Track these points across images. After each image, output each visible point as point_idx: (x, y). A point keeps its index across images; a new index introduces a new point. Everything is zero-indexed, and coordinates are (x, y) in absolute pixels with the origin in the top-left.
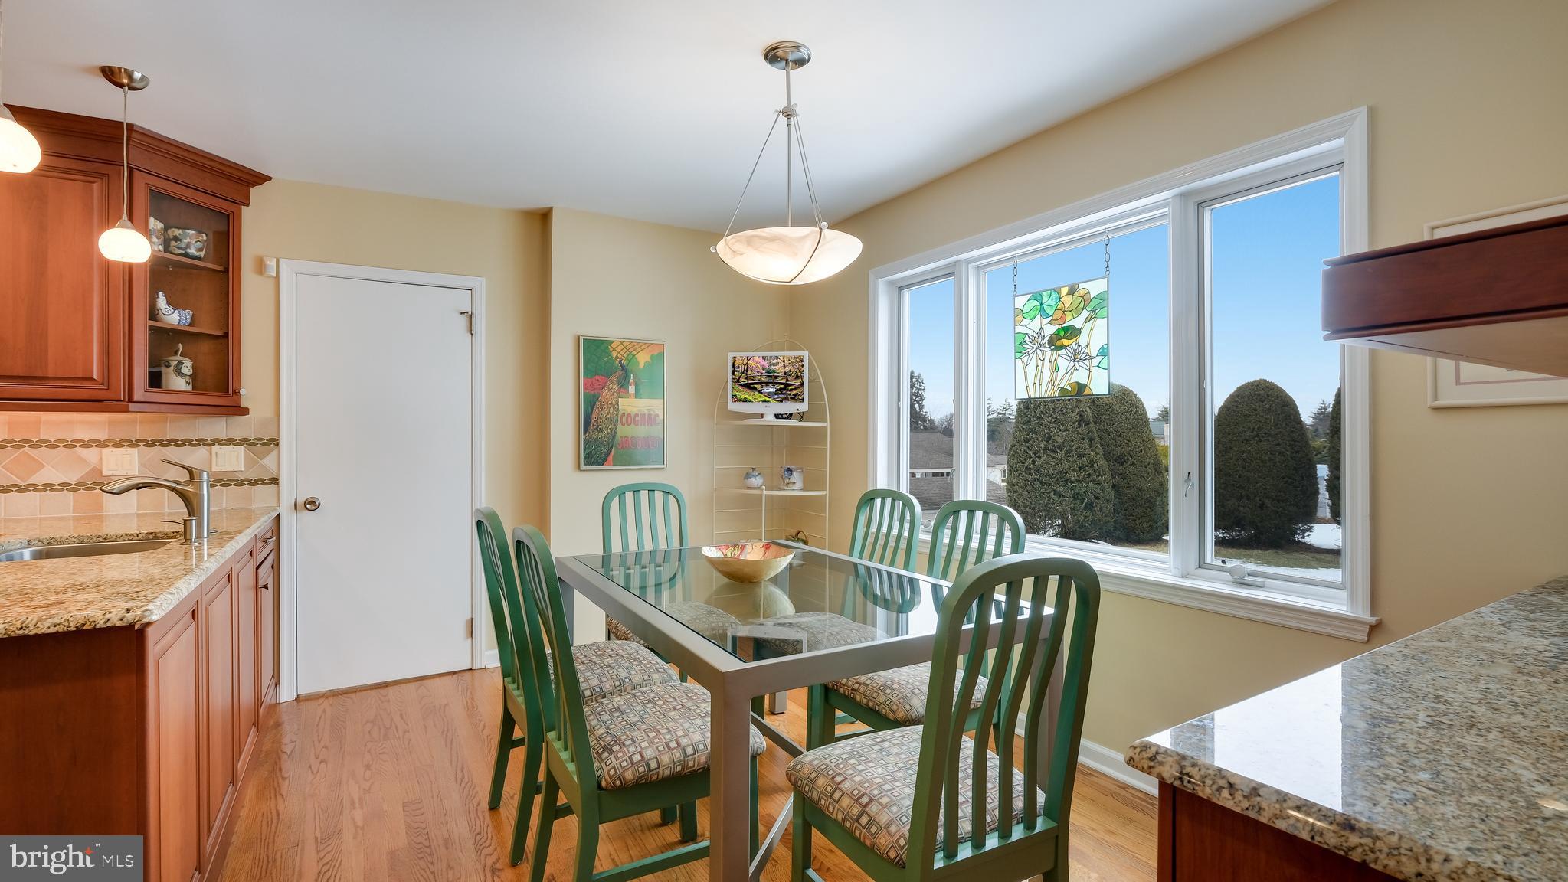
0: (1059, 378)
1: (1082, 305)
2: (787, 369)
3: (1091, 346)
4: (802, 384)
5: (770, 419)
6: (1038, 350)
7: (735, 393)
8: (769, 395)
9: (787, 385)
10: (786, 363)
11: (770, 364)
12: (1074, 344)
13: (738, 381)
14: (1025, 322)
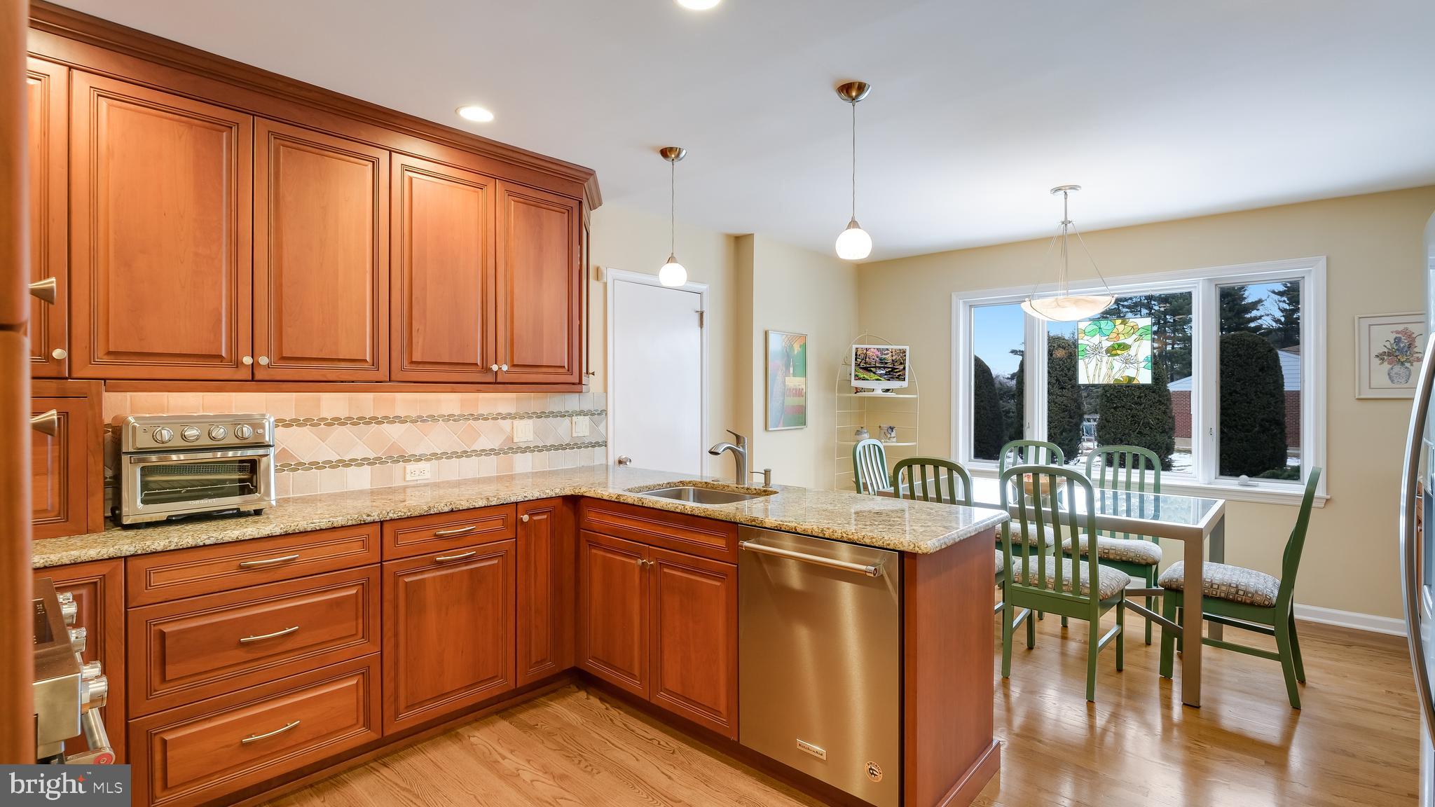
0: (1114, 373)
1: (1132, 331)
2: (894, 358)
3: (1139, 355)
4: (904, 368)
5: (879, 393)
6: (1098, 356)
7: (857, 373)
8: (881, 375)
9: (893, 369)
10: (894, 353)
11: (882, 354)
12: (1126, 354)
13: (859, 365)
14: (1086, 338)
